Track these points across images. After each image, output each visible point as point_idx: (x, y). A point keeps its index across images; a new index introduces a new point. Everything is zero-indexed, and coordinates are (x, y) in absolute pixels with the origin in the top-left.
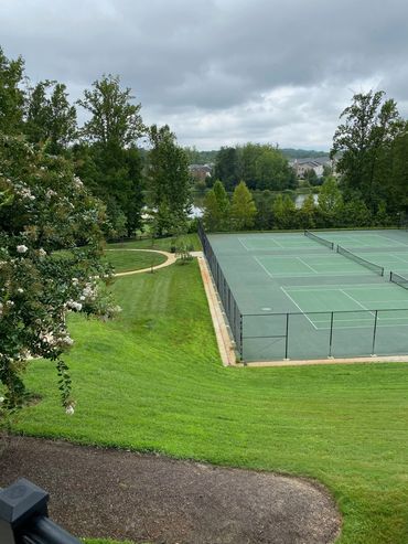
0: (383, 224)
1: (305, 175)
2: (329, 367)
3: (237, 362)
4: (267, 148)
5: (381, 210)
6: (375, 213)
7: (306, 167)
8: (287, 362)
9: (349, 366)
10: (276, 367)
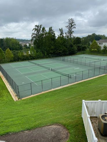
0: (46, 57)
1: (24, 46)
2: (43, 94)
3: (18, 99)
4: (12, 39)
5: (46, 54)
6: (44, 55)
7: (24, 44)
8: (32, 96)
9: (48, 93)
10: (30, 98)
